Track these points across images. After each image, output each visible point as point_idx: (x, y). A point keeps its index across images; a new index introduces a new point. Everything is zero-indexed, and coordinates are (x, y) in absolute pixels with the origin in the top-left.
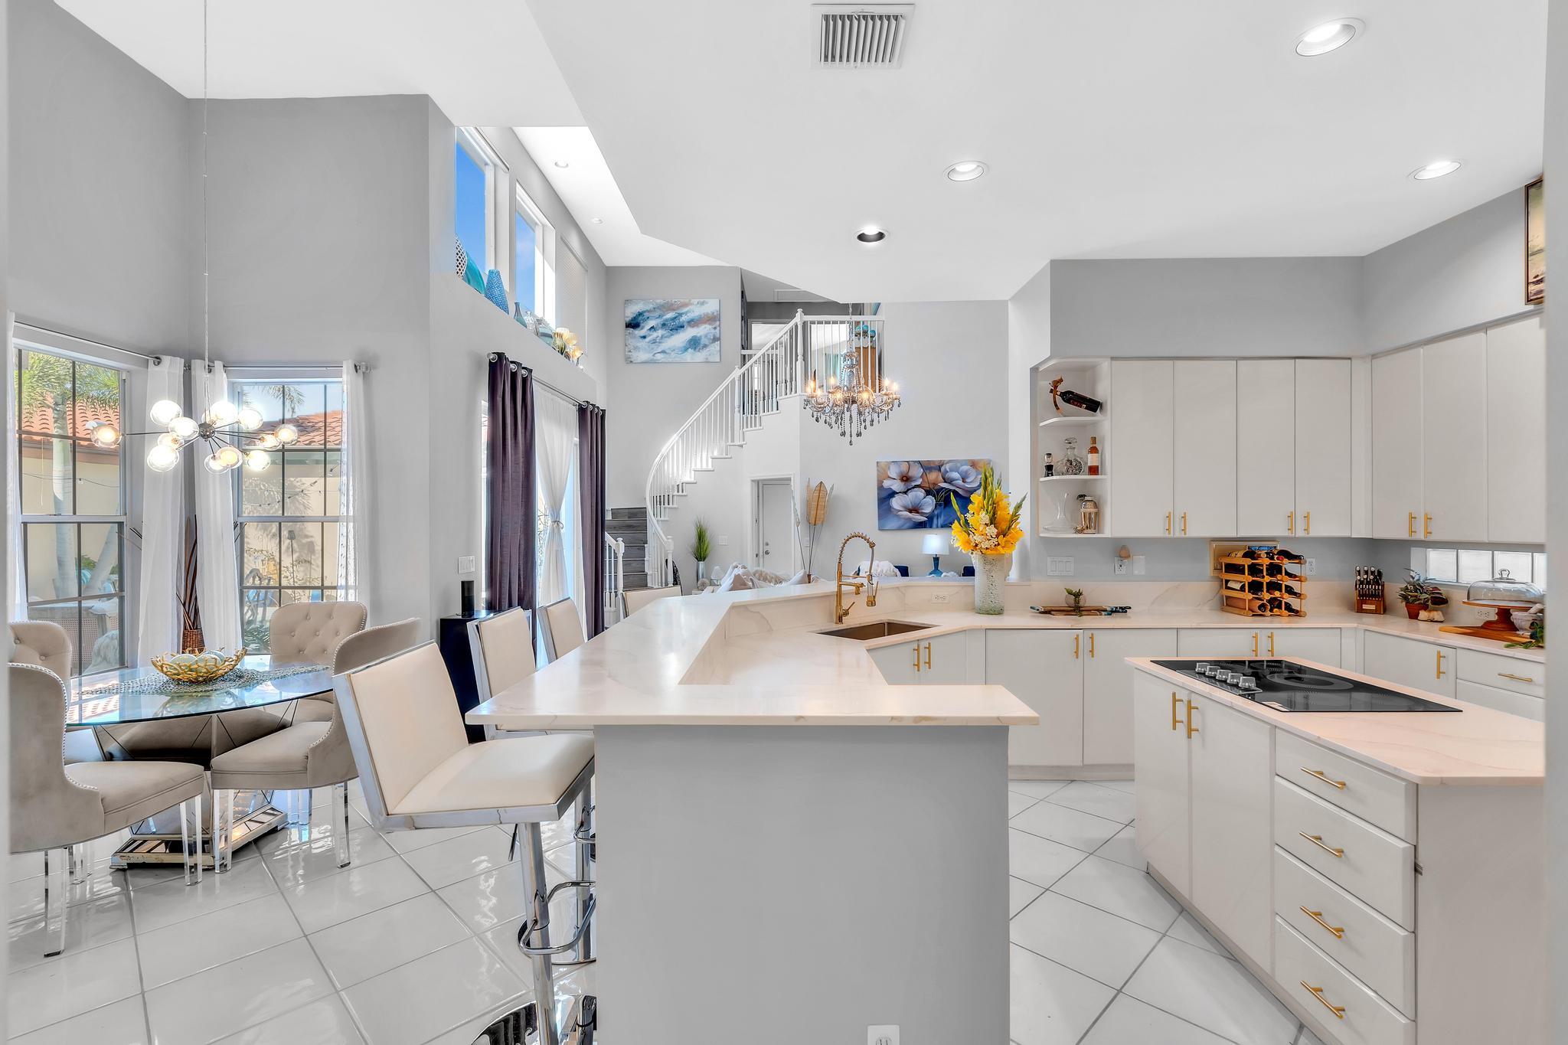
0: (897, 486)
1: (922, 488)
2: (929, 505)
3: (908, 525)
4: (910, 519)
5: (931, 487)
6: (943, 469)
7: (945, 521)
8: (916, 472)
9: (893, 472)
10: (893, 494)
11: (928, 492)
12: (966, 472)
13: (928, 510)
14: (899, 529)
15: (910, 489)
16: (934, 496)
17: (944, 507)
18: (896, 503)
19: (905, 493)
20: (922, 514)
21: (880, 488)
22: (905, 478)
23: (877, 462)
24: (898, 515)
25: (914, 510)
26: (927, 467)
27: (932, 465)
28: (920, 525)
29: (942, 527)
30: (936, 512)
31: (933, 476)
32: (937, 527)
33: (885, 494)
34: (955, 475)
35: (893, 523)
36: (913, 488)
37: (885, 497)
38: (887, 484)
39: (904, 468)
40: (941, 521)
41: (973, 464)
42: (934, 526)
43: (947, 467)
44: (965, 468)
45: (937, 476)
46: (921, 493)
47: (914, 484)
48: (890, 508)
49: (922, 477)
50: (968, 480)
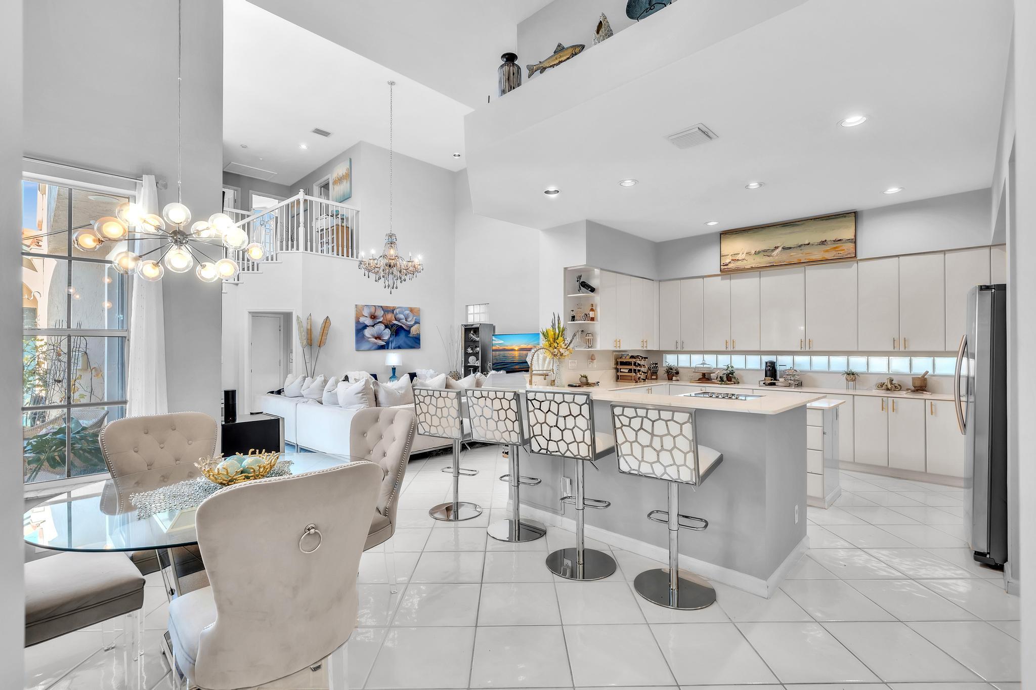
0: (368, 321)
1: (383, 323)
2: (387, 334)
3: (374, 348)
4: (375, 343)
5: (388, 323)
6: (395, 312)
7: (395, 345)
8: (380, 313)
9: (366, 312)
10: (366, 327)
11: (386, 327)
12: (408, 315)
13: (386, 337)
14: (369, 350)
15: (376, 324)
16: (389, 329)
17: (396, 336)
18: (368, 332)
19: (373, 326)
20: (383, 340)
21: (358, 322)
22: (373, 317)
23: (356, 305)
24: (369, 341)
25: (378, 337)
26: (386, 310)
27: (389, 309)
28: (382, 347)
29: (394, 348)
30: (391, 339)
31: (390, 316)
32: (391, 349)
33: (360, 327)
34: (401, 316)
35: (366, 346)
36: (378, 323)
37: (360, 329)
38: (362, 320)
39: (373, 310)
40: (393, 345)
41: (411, 310)
42: (390, 348)
43: (397, 311)
44: (407, 312)
45: (392, 317)
46: (382, 327)
47: (378, 321)
48: (364, 336)
49: (383, 316)
50: (409, 320)
